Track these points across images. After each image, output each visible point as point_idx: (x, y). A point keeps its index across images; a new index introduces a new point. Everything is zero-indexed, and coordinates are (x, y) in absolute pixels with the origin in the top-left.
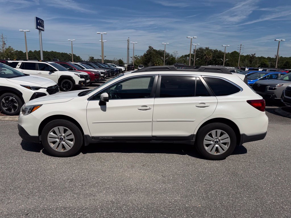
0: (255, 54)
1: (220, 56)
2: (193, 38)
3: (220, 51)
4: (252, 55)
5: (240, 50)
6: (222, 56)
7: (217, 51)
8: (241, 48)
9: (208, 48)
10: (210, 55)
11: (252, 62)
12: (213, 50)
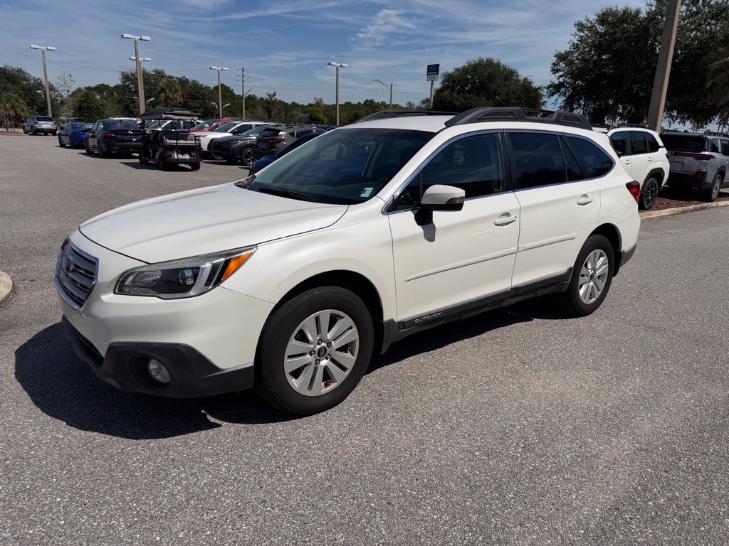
0: (275, 94)
1: (196, 95)
2: (141, 39)
3: (193, 81)
4: (269, 95)
5: (243, 81)
6: (202, 95)
7: (187, 81)
8: (243, 76)
9: (163, 72)
10: (176, 90)
11: (273, 114)
12: (177, 78)
